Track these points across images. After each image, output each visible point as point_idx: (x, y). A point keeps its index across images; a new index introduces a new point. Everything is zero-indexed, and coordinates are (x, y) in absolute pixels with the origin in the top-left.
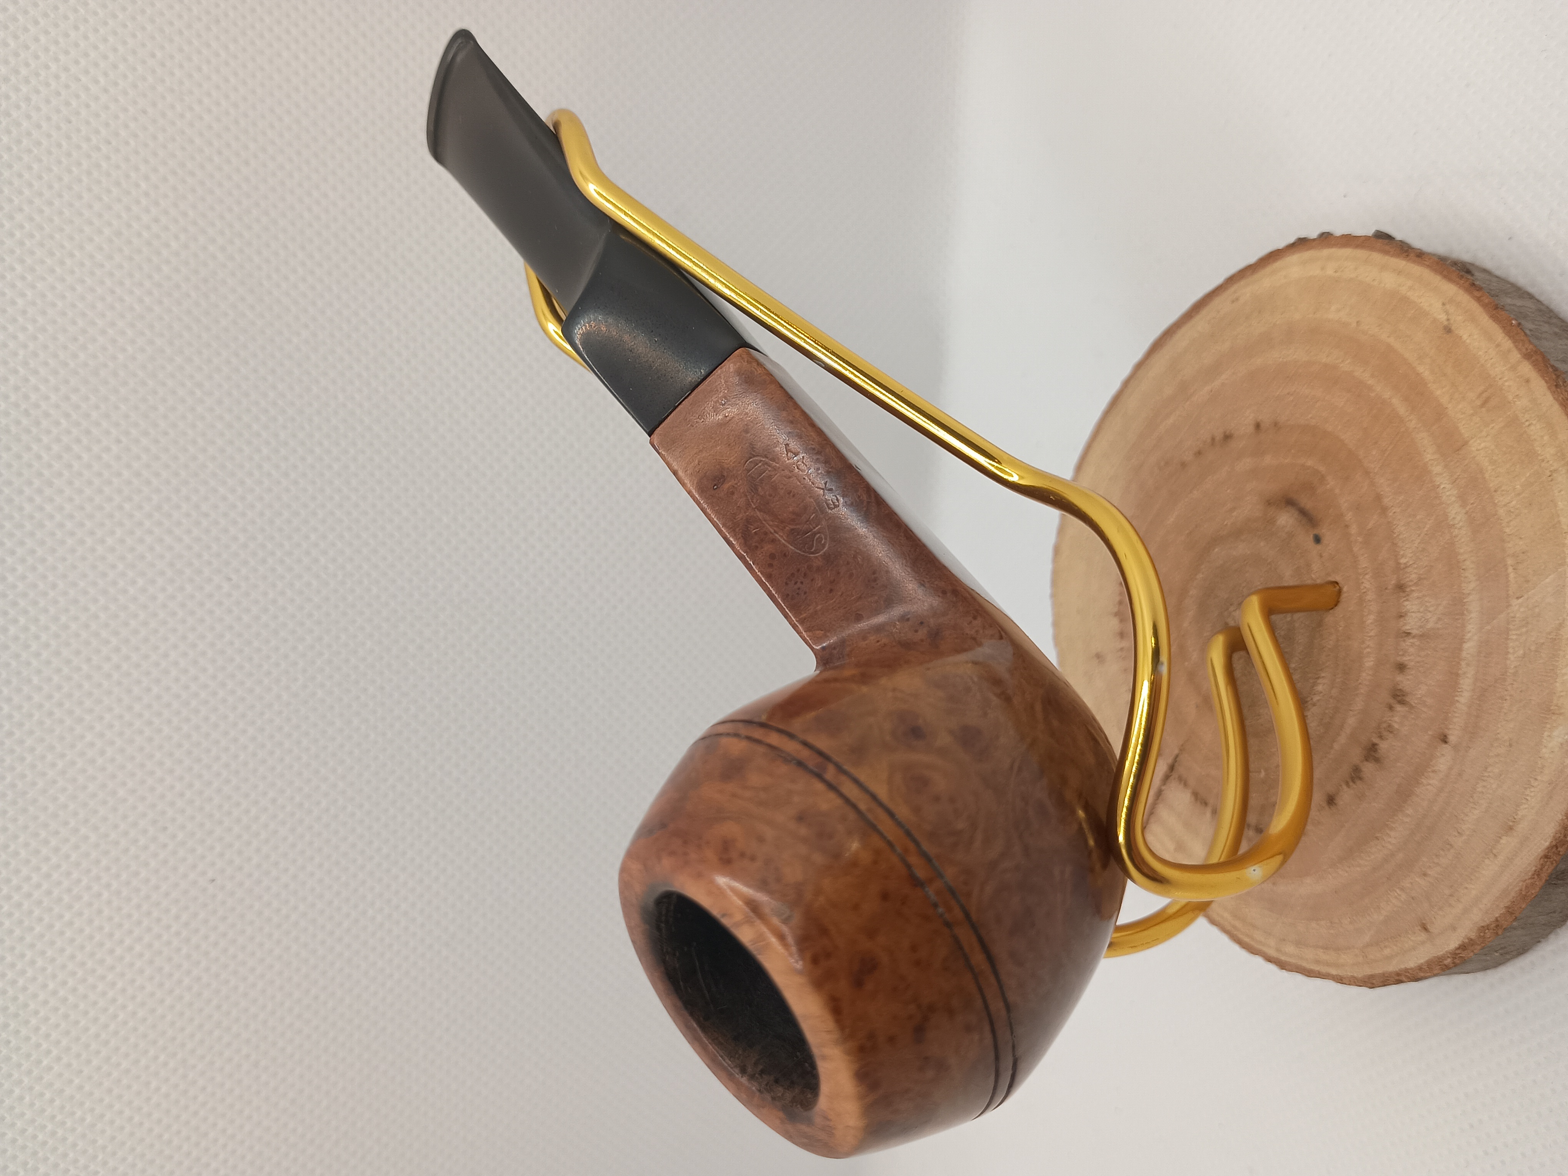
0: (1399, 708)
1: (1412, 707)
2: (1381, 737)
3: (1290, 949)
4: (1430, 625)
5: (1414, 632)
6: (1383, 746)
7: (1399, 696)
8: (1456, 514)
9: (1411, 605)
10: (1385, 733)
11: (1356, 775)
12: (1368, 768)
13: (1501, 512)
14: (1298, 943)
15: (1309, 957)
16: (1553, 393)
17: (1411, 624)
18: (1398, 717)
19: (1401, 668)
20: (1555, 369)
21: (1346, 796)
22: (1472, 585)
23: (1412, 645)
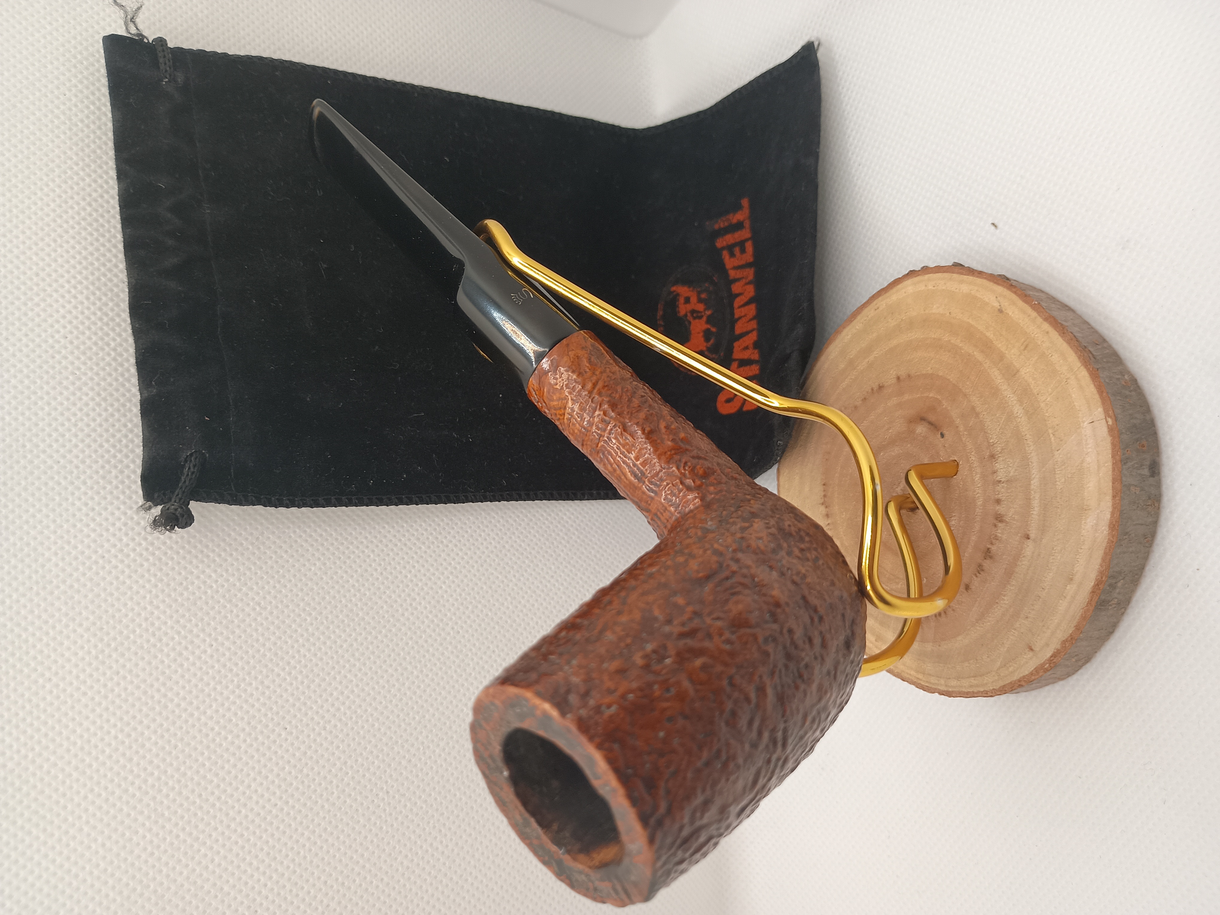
0: (1000, 525)
1: (1007, 523)
2: (992, 544)
3: (954, 683)
4: (1012, 474)
5: (1003, 480)
6: (993, 548)
7: (999, 518)
8: (1018, 410)
9: (999, 465)
10: (994, 541)
11: (980, 569)
12: (987, 564)
13: (1042, 405)
14: (958, 678)
15: (965, 685)
16: (1062, 337)
17: (1001, 475)
18: (1001, 531)
19: (998, 501)
20: (1062, 325)
21: (976, 583)
22: (1032, 448)
23: (1003, 487)
